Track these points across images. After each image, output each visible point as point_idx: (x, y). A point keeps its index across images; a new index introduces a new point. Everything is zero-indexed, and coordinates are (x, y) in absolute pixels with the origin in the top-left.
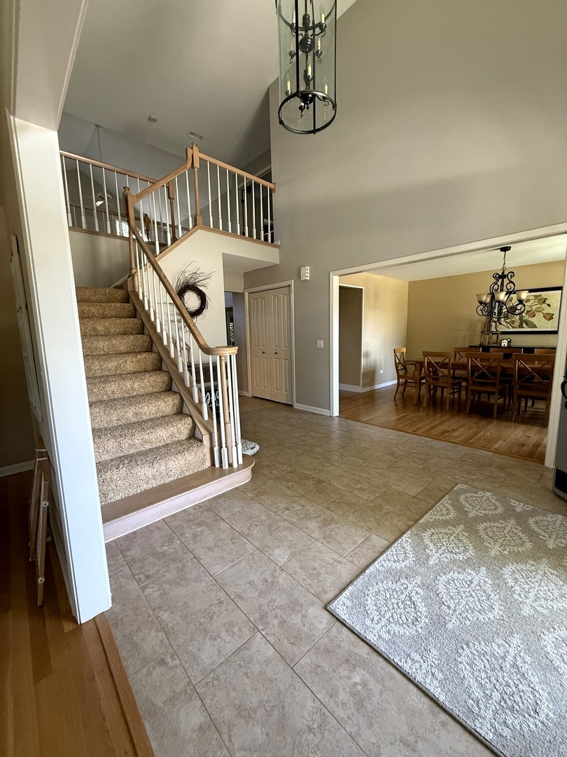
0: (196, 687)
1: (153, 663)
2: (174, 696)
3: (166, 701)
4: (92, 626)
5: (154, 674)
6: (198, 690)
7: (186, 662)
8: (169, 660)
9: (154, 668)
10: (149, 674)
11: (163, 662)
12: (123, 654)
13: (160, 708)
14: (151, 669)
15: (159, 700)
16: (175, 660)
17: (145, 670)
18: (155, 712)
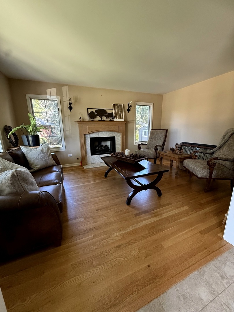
0: (218, 297)
1: (221, 273)
2: (210, 284)
3: (207, 280)
4: (225, 243)
5: (216, 274)
6: (216, 298)
7: (228, 291)
8: (226, 281)
9: (219, 273)
10: (215, 271)
11: (223, 278)
12: (219, 258)
13: (203, 277)
14: (217, 272)
15: (206, 277)
16: (227, 285)
17: (216, 269)
18: (201, 275)
